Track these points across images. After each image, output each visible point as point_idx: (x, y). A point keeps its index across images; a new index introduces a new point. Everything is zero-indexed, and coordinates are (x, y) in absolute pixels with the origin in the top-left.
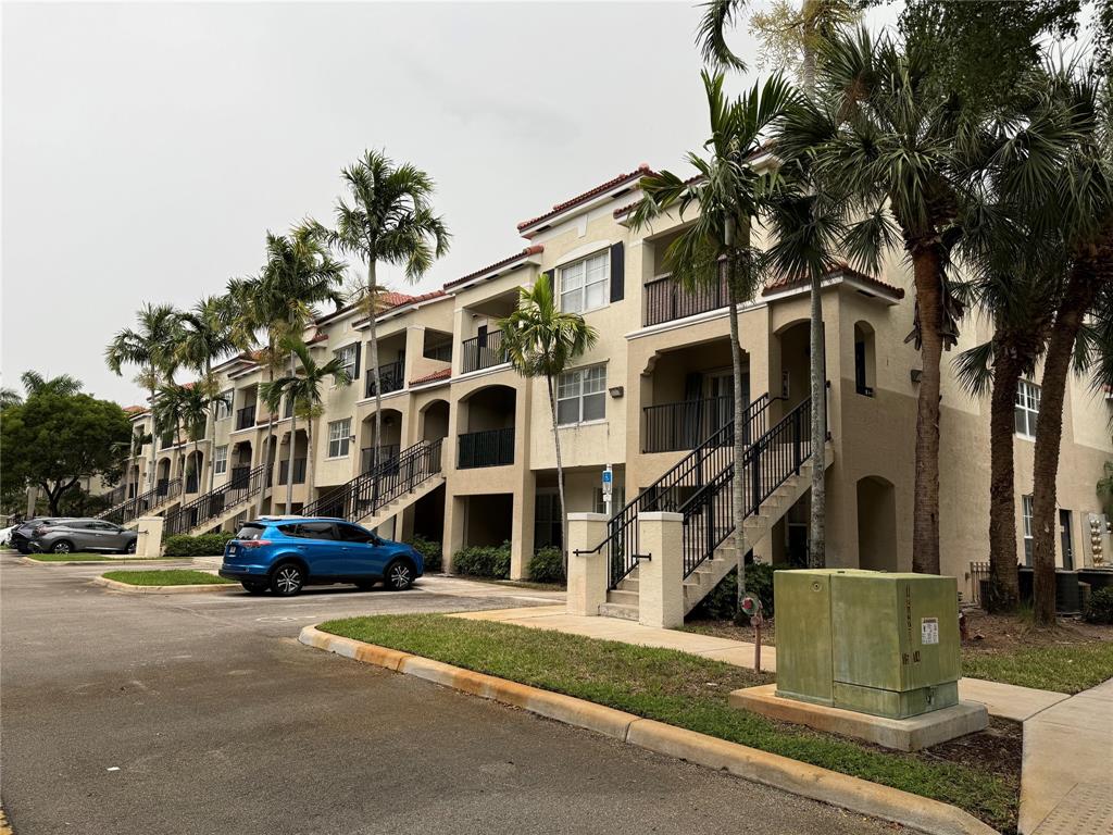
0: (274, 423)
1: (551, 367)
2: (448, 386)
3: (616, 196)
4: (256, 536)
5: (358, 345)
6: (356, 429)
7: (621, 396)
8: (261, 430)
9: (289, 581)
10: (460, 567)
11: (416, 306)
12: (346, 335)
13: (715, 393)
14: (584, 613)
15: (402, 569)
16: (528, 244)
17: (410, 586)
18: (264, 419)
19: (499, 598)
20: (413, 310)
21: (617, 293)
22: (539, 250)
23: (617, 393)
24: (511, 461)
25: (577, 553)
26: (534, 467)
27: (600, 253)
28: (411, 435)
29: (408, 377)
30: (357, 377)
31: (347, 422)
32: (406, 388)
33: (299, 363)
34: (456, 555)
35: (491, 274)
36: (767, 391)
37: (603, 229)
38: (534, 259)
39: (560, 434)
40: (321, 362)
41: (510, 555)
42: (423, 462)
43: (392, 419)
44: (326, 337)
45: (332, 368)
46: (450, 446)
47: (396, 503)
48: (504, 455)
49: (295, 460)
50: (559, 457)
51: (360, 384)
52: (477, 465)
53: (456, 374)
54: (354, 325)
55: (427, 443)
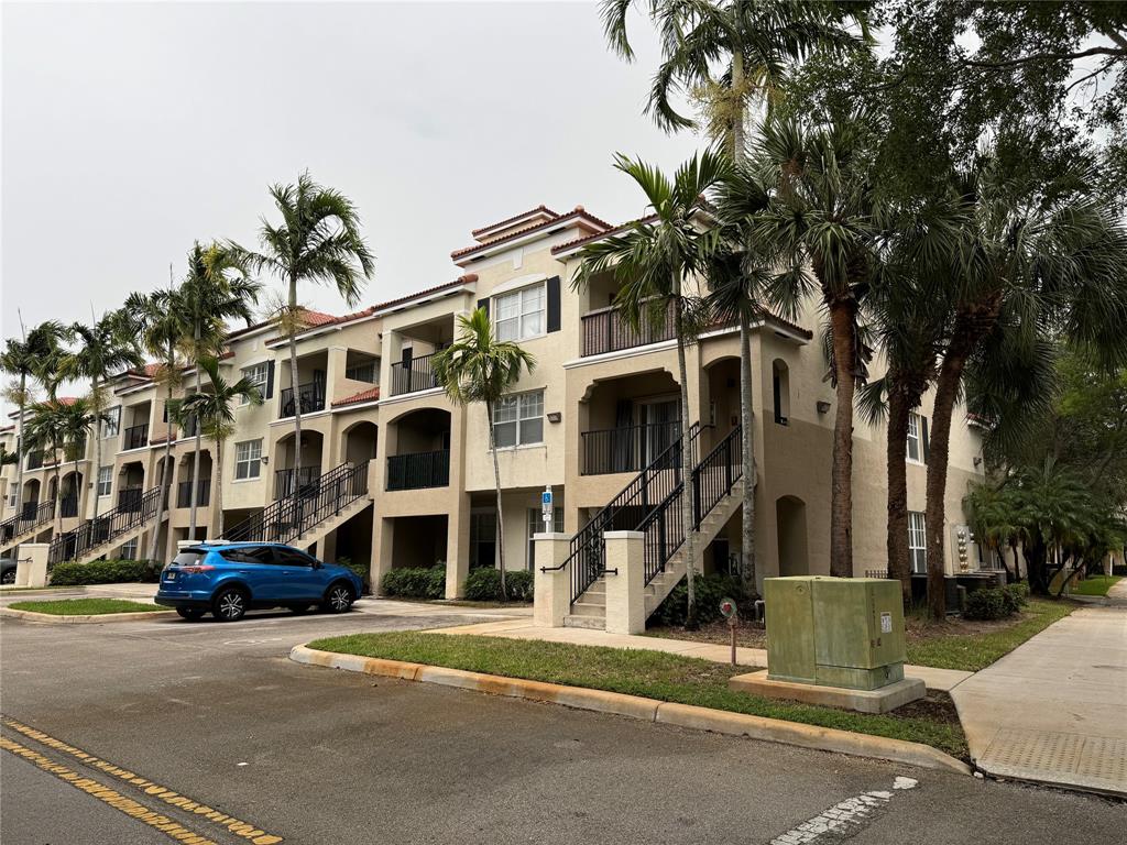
0: (172, 443)
1: (490, 392)
2: (376, 407)
3: (552, 233)
4: (197, 562)
5: (271, 364)
6: (268, 449)
7: (559, 421)
8: (155, 450)
9: (232, 606)
10: (390, 589)
11: (339, 327)
12: (257, 352)
13: (644, 421)
14: (551, 625)
15: (342, 592)
16: (462, 273)
17: (349, 609)
18: (158, 437)
19: (449, 617)
20: (336, 331)
21: (554, 324)
22: (474, 279)
23: (555, 418)
24: (446, 483)
25: (544, 570)
26: (468, 489)
27: (538, 285)
28: (332, 457)
29: (330, 399)
30: (270, 395)
31: (257, 443)
32: (328, 408)
33: (206, 379)
34: (386, 576)
35: (424, 299)
36: (698, 419)
37: (537, 262)
38: (469, 287)
39: (499, 456)
40: (231, 379)
41: (445, 575)
42: (346, 486)
43: (312, 440)
44: (232, 355)
45: (244, 388)
46: (378, 469)
47: (322, 526)
48: (439, 477)
49: (199, 482)
50: (498, 479)
51: (274, 404)
52: (408, 487)
53: (385, 395)
54: (267, 343)
55: (351, 465)
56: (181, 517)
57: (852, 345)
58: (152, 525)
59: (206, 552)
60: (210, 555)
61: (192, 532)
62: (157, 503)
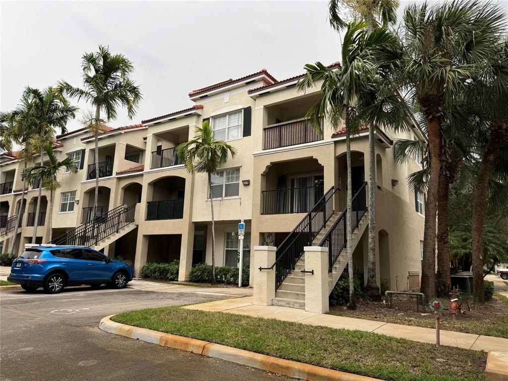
0: (25, 192)
1: (210, 167)
2: (142, 175)
3: (247, 83)
4: (36, 257)
5: (84, 151)
6: (80, 196)
7: (249, 185)
8: (16, 195)
9: (56, 284)
10: (146, 275)
11: (123, 132)
12: (76, 145)
13: (293, 186)
14: (266, 304)
15: (122, 276)
16: (194, 104)
17: (125, 286)
18: (18, 188)
20: (121, 134)
21: (247, 132)
22: (201, 107)
23: (247, 183)
24: (181, 217)
25: (260, 269)
26: (194, 220)
27: (239, 111)
28: (115, 201)
29: (116, 169)
30: (82, 168)
31: (73, 193)
32: (114, 175)
33: (47, 158)
34: (144, 267)
35: (172, 118)
36: (334, 185)
37: (240, 99)
38: (199, 112)
39: (214, 202)
40: (60, 158)
41: (178, 268)
42: (122, 217)
43: (105, 193)
44: (62, 146)
45: (67, 163)
46: (141, 208)
47: (109, 238)
48: (176, 212)
49: (39, 213)
50: (213, 215)
51: (84, 172)
52: (158, 218)
53: (147, 168)
54: (82, 140)
55: (126, 206)
56: (28, 231)
57: (441, 142)
58: (12, 235)
59: (42, 251)
60: (44, 253)
61: (34, 240)
62: (16, 223)
